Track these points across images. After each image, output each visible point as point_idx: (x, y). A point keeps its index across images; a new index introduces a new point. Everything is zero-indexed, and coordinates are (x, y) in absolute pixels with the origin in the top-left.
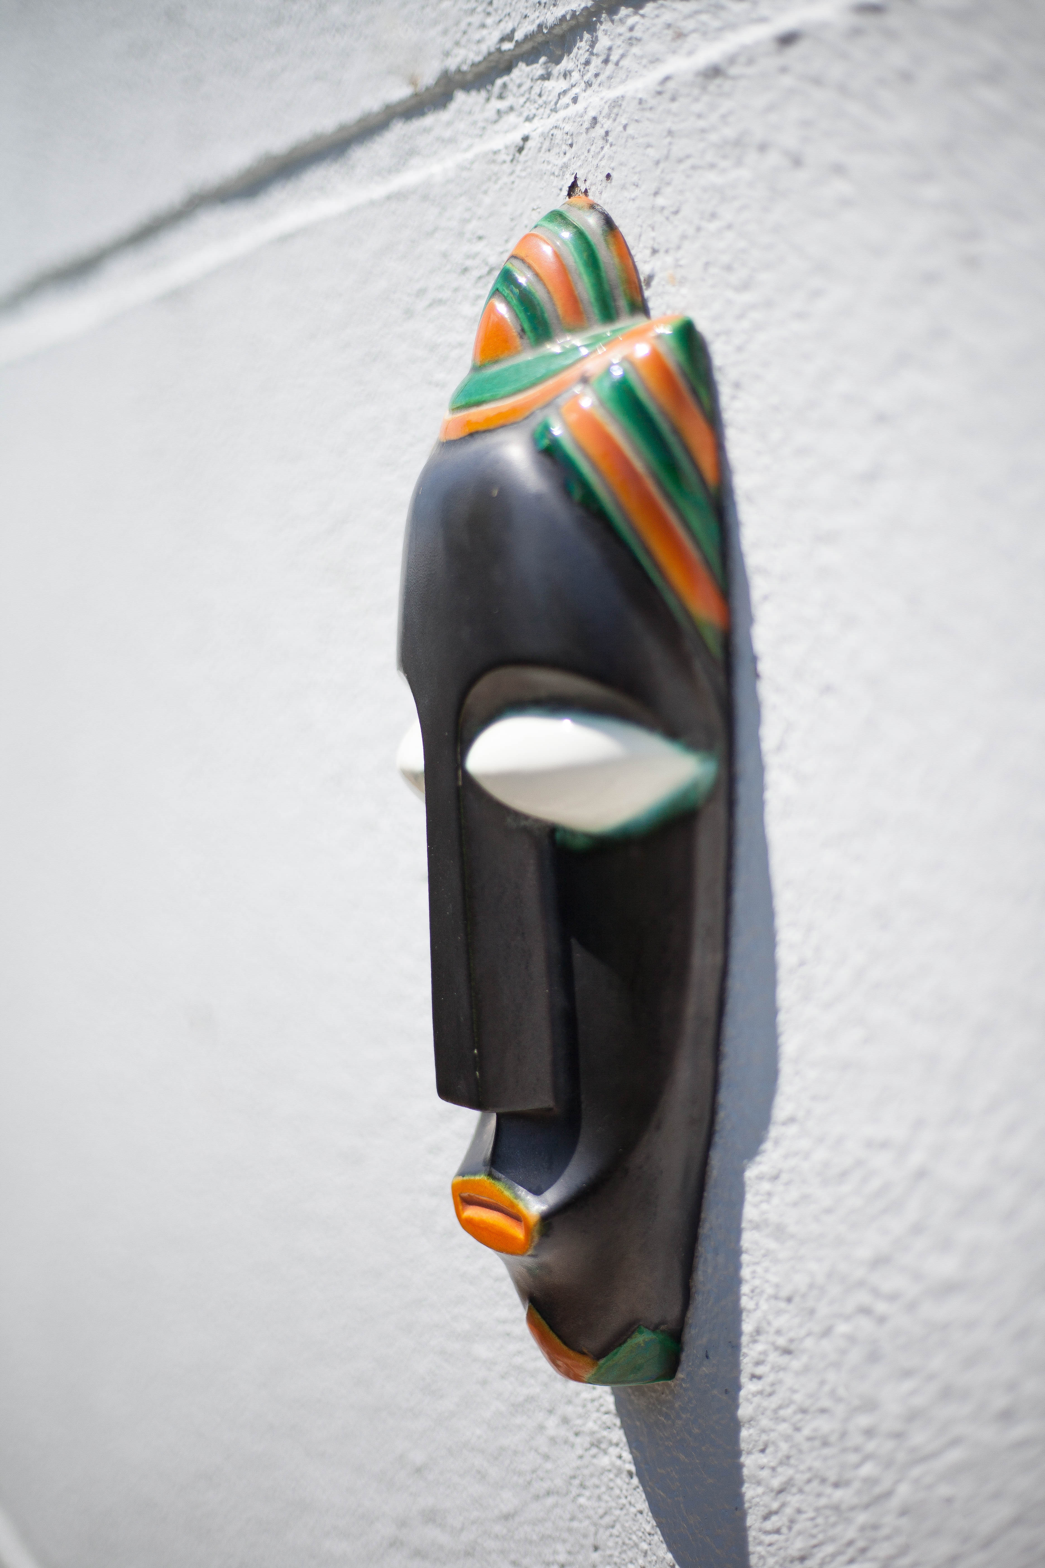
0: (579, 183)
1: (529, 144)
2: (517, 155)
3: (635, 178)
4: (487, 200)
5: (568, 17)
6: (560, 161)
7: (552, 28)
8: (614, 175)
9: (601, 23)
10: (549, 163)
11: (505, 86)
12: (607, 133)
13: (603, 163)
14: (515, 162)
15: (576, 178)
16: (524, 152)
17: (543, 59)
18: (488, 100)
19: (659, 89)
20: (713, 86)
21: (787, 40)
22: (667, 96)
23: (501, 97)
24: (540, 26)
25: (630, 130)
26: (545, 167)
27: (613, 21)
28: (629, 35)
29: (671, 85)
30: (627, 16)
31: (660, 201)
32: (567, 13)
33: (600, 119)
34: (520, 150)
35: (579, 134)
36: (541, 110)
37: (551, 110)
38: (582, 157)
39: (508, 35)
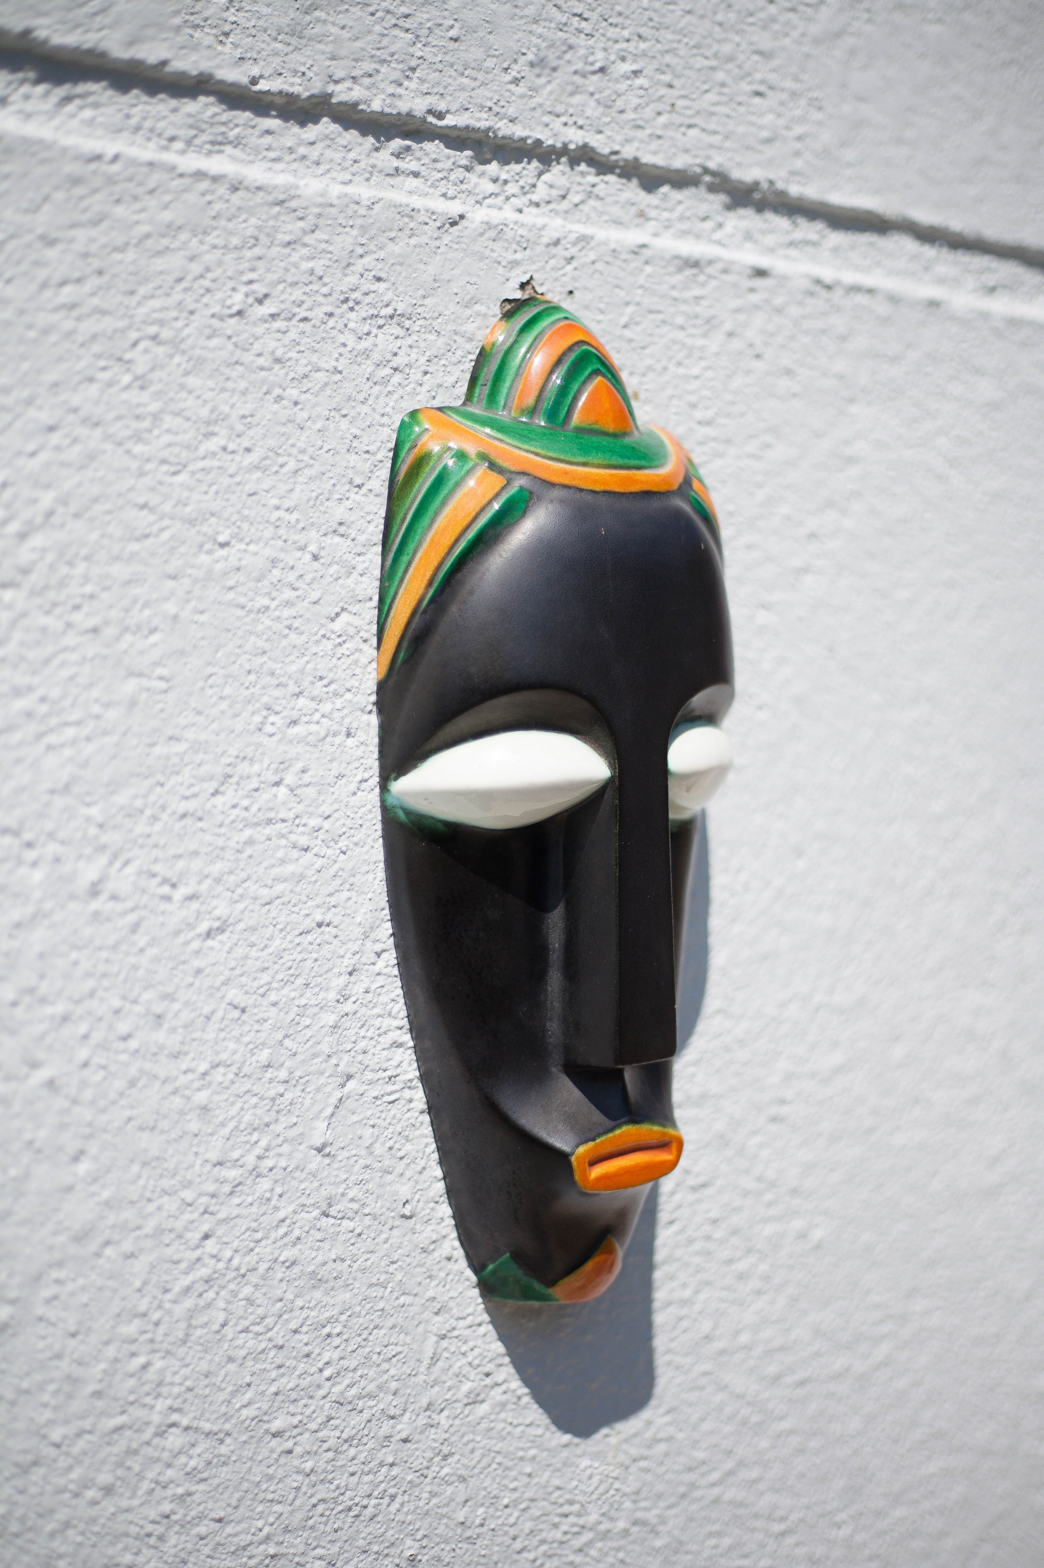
0: (534, 283)
1: (464, 223)
2: (447, 226)
3: (602, 306)
4: (396, 249)
5: (529, 141)
6: (511, 257)
7: (504, 138)
8: (576, 293)
9: (559, 163)
10: (492, 250)
11: (408, 148)
12: (572, 258)
13: (564, 279)
14: (442, 230)
15: (531, 278)
16: (455, 227)
17: (469, 153)
18: (377, 149)
19: (636, 250)
20: (689, 272)
21: (761, 273)
22: (642, 258)
23: (397, 155)
24: (489, 129)
25: (599, 266)
26: (487, 252)
27: (572, 169)
28: (589, 189)
29: (647, 253)
30: (588, 173)
31: (627, 333)
32: (529, 137)
33: (563, 242)
34: (454, 224)
35: (535, 243)
36: (463, 196)
37: (477, 202)
38: (540, 264)
39: (440, 112)
